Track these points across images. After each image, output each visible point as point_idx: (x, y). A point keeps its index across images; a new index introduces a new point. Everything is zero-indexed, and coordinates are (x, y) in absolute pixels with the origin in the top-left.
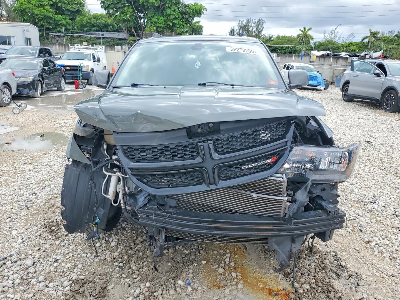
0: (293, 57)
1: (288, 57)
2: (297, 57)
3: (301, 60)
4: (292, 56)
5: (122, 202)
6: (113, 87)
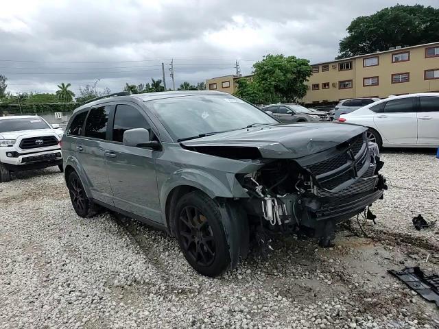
5: (279, 219)
6: (178, 141)
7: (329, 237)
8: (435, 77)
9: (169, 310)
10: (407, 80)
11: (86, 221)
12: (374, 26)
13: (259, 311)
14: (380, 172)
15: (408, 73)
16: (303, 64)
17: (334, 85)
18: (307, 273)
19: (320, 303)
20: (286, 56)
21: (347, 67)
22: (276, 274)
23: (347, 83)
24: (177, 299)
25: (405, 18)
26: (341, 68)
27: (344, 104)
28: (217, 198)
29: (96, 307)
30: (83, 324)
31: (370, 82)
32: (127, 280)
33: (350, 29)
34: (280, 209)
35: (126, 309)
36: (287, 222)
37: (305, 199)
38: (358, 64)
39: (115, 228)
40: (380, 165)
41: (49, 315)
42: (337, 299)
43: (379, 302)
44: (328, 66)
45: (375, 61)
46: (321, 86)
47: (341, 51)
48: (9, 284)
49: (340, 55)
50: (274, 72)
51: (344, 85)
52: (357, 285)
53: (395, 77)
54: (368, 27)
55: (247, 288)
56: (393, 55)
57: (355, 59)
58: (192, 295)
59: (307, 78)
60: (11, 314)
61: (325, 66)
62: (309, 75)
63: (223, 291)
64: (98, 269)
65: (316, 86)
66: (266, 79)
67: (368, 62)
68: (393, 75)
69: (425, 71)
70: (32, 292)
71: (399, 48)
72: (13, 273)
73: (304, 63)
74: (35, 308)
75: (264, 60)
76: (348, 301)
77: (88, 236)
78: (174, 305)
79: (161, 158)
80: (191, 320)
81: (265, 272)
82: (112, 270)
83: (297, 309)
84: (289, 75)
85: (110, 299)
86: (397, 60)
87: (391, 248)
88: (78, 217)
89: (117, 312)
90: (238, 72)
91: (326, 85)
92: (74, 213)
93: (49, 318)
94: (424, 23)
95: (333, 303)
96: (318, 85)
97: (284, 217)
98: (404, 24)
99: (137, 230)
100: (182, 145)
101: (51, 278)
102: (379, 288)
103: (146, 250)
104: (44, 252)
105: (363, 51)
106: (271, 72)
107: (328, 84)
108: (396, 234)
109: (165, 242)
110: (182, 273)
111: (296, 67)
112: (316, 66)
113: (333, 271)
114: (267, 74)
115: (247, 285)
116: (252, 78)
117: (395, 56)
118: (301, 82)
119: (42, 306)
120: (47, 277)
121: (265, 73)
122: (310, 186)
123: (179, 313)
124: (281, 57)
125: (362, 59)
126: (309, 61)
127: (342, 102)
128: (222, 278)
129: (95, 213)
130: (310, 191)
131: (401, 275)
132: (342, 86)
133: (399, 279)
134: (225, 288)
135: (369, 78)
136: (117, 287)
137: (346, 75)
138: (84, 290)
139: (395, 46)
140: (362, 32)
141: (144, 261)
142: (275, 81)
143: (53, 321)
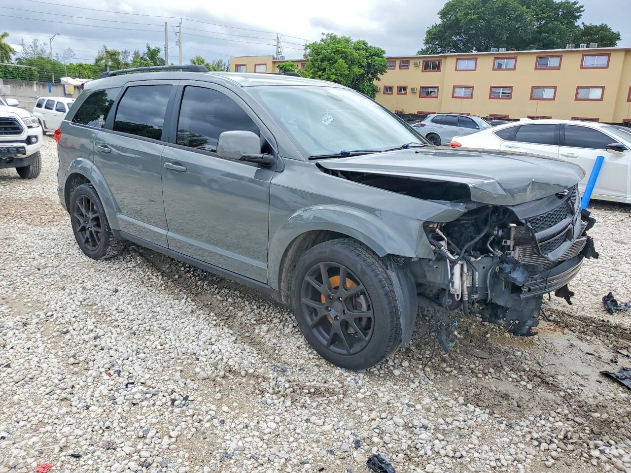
0: (35, 86)
1: (24, 85)
2: (41, 86)
3: (50, 91)
4: (32, 85)
5: (466, 292)
6: (311, 159)
7: (530, 322)
8: (544, 97)
9: (307, 420)
10: (508, 96)
11: (102, 265)
12: (474, 14)
13: (450, 427)
14: (588, 233)
15: (511, 88)
16: (376, 55)
17: (413, 91)
18: (491, 370)
19: (532, 419)
20: (354, 40)
21: (434, 68)
22: (448, 369)
23: (432, 90)
24: (314, 405)
25: (515, 9)
26: (426, 67)
27: (433, 121)
28: (389, 256)
29: (182, 412)
30: (173, 440)
31: (461, 92)
32: (216, 369)
33: (443, 14)
34: (471, 278)
35: (235, 418)
36: (476, 296)
37: (505, 265)
38: (449, 65)
39: (157, 280)
40: (591, 222)
41: (107, 424)
42: (554, 414)
43: (612, 418)
44: (408, 62)
45: (470, 64)
46: (395, 90)
47: (427, 42)
48: (8, 366)
49: (424, 48)
50: (335, 62)
51: (427, 92)
52: (570, 391)
53: (494, 90)
54: (467, 14)
55: (414, 390)
56: (496, 59)
57: (446, 57)
58: (336, 398)
59: (379, 76)
60: (35, 421)
61: (405, 62)
62: (382, 72)
63: (380, 395)
64: (159, 347)
65: (388, 89)
66: (324, 70)
67: (463, 64)
68: (492, 87)
69: (533, 88)
70: (56, 381)
71: (503, 51)
72: (8, 347)
73: (378, 53)
74: (74, 410)
75: (322, 40)
76: (570, 416)
77: (116, 291)
78: (314, 414)
79: (274, 181)
80: (351, 440)
81: (429, 367)
82: (184, 350)
83: (503, 426)
84: (356, 69)
85: (200, 399)
86: (500, 67)
87: (588, 338)
88: (86, 258)
89: (223, 422)
90: (278, 53)
91: (402, 89)
92: (75, 250)
93: (108, 428)
94: (538, 20)
95: (551, 419)
96: (391, 88)
97: (472, 290)
98: (512, 19)
99: (196, 285)
100: (318, 165)
101: (82, 358)
102: (601, 398)
103: (227, 319)
104: (50, 314)
105: (456, 48)
106: (331, 61)
107: (405, 88)
108: (585, 319)
109: (253, 310)
110: (302, 361)
111: (367, 58)
112: (392, 60)
113: (528, 369)
114: (326, 63)
115: (413, 386)
116: (300, 65)
117: (497, 61)
118: (370, 80)
119: (88, 408)
120: (74, 357)
121: (322, 61)
122: (509, 246)
123: (327, 428)
124: (348, 41)
125: (454, 60)
126: (384, 52)
127: (432, 116)
128: (368, 373)
129: (115, 253)
130: (510, 254)
131: (623, 379)
132: (424, 94)
133: (622, 385)
134: (382, 389)
135: (462, 87)
136: (205, 379)
137: (430, 78)
138: (149, 383)
139: (498, 47)
140: (457, 21)
141: (234, 338)
142: (336, 75)
143: (118, 434)
